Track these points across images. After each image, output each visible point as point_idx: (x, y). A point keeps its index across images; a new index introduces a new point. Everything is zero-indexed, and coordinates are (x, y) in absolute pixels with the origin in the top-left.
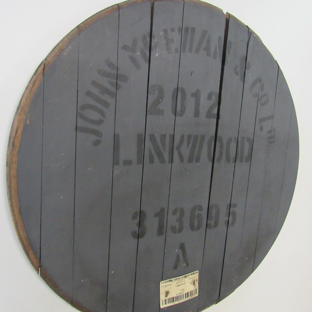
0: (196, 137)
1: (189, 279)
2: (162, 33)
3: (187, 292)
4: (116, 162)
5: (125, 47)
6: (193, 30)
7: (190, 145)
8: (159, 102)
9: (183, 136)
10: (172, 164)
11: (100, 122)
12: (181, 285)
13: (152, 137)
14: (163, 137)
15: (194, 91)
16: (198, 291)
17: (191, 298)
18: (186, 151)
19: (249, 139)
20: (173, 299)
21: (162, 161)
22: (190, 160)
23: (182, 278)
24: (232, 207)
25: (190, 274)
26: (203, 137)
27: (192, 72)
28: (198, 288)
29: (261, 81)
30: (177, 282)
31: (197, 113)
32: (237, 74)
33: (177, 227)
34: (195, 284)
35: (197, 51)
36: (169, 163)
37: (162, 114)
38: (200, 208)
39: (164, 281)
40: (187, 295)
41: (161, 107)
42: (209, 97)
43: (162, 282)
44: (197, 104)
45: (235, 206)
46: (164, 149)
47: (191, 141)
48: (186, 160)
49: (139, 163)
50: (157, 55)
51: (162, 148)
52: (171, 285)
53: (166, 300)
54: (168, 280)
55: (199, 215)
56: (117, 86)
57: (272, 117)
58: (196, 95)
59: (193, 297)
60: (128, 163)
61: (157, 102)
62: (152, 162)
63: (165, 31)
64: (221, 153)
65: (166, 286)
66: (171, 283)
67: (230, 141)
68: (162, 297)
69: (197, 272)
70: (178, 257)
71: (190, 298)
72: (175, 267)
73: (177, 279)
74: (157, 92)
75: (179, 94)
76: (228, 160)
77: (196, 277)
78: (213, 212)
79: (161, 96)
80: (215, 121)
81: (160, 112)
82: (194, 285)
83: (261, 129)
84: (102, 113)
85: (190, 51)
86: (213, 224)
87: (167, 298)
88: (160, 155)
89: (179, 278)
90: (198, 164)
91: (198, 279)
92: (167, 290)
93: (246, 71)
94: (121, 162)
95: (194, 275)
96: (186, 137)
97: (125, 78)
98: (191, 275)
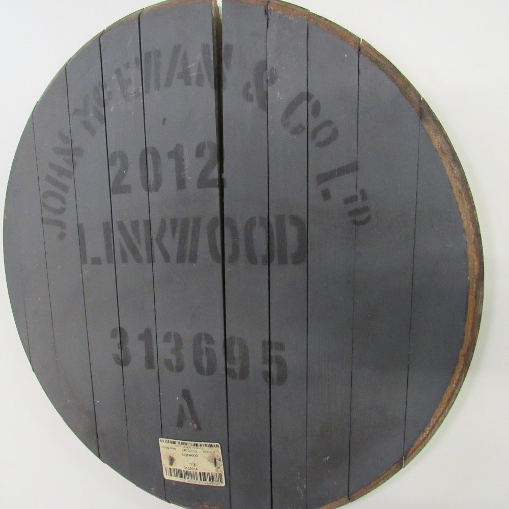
0: (185, 222)
1: (204, 452)
2: (114, 77)
3: (204, 472)
4: (83, 259)
5: (76, 112)
6: (158, 53)
7: (177, 235)
8: (123, 175)
9: (163, 222)
10: (154, 264)
11: (61, 211)
12: (190, 455)
13: (121, 226)
14: (135, 224)
15: (172, 148)
16: (223, 477)
17: (211, 485)
18: (171, 244)
19: (295, 220)
20: (180, 473)
21: (139, 260)
22: (181, 259)
23: (191, 445)
24: (273, 346)
25: (204, 443)
26: (197, 221)
27: (165, 119)
28: (223, 474)
29: (308, 96)
30: (184, 449)
31: (181, 183)
32: (249, 98)
33: (174, 363)
34: (218, 465)
35: (169, 83)
36: (148, 262)
37: (130, 192)
38: (210, 340)
39: (164, 439)
40: (203, 476)
41: (126, 181)
42: (199, 152)
43: (162, 439)
44: (180, 167)
45: (281, 347)
46: (139, 242)
47: (178, 229)
48: (173, 258)
49: (109, 261)
50: (112, 109)
51: (135, 241)
52: (174, 449)
53: (170, 469)
54: (170, 440)
55: (207, 349)
56: (73, 163)
57: (354, 167)
58: (176, 154)
59: (215, 484)
60: (96, 261)
61: (121, 175)
62: (125, 260)
63: (118, 72)
64: (235, 247)
65: (168, 448)
66: (173, 445)
67: (250, 225)
68: (165, 463)
69: (217, 446)
70: (181, 408)
71: (207, 483)
72: (180, 424)
73: (182, 443)
74: (118, 162)
75: (149, 157)
76: (252, 258)
77: (216, 453)
78: (236, 351)
79: (125, 166)
80: (216, 191)
81: (126, 189)
82: (215, 464)
83: (326, 195)
84: (62, 199)
85: (158, 87)
86: (237, 371)
87: (172, 467)
88: (134, 251)
89: (186, 444)
90: (194, 265)
91: (221, 457)
92: (171, 456)
93: (268, 88)
94: (89, 261)
95: (211, 448)
96: (168, 223)
97: (80, 152)
98: (206, 445)
